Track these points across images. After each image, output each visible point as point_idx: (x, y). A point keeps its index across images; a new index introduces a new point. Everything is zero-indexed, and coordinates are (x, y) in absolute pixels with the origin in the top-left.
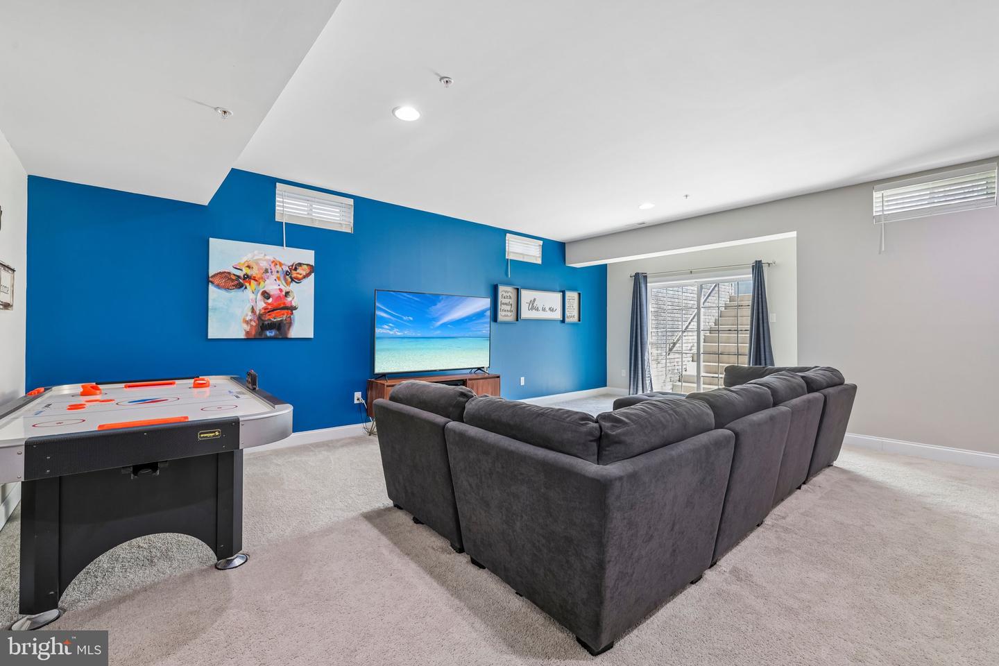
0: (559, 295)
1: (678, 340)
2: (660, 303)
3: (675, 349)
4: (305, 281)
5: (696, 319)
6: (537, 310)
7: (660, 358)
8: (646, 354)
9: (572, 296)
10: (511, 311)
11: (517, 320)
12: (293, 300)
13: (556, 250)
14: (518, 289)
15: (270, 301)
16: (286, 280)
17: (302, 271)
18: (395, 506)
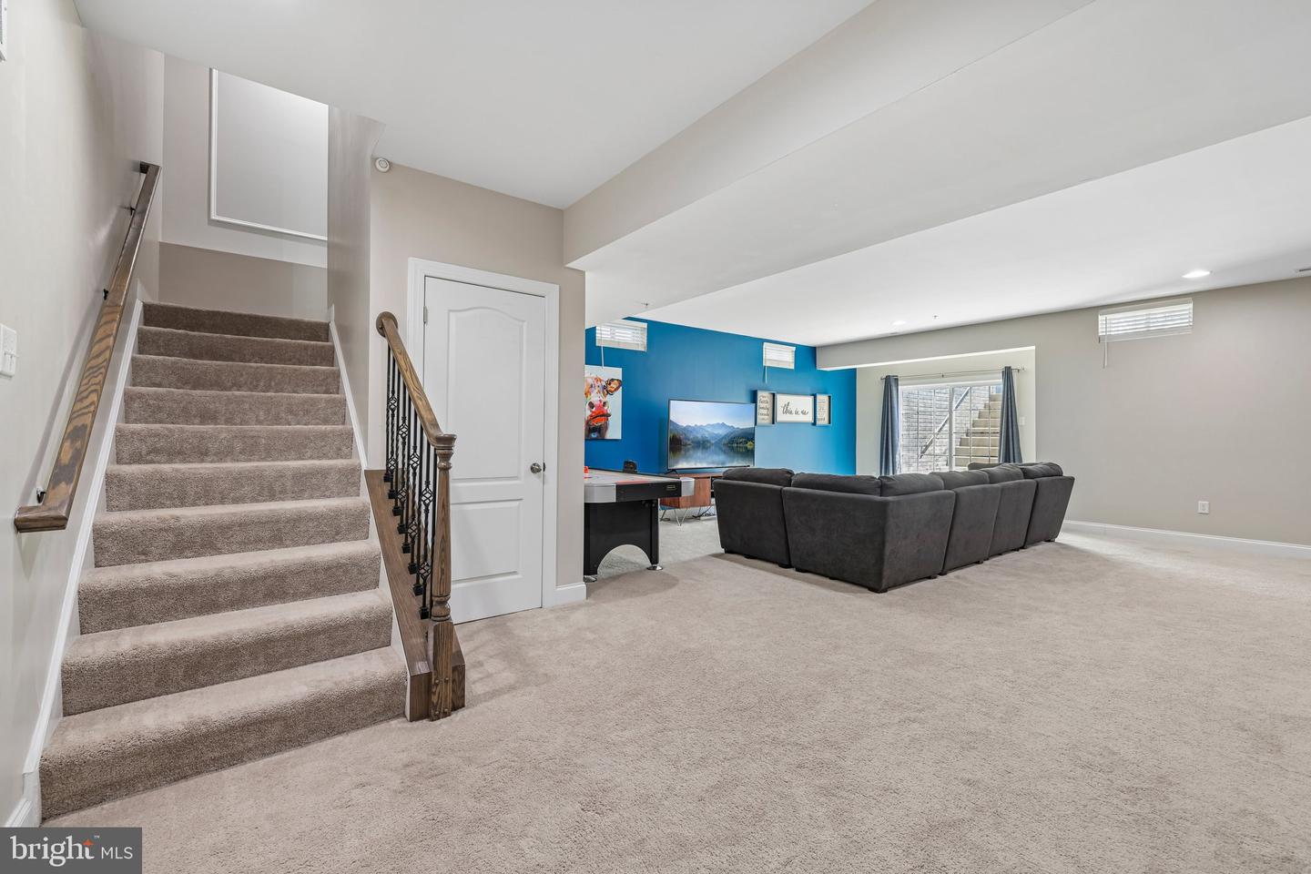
0: (811, 399)
1: (931, 443)
2: (911, 404)
3: (927, 452)
4: (616, 393)
5: (947, 425)
6: (791, 413)
7: (912, 460)
8: (897, 456)
9: (823, 399)
10: (768, 415)
11: (773, 423)
12: (608, 409)
13: (808, 355)
14: (774, 394)
15: (594, 410)
16: (604, 393)
17: (614, 385)
18: (726, 552)
